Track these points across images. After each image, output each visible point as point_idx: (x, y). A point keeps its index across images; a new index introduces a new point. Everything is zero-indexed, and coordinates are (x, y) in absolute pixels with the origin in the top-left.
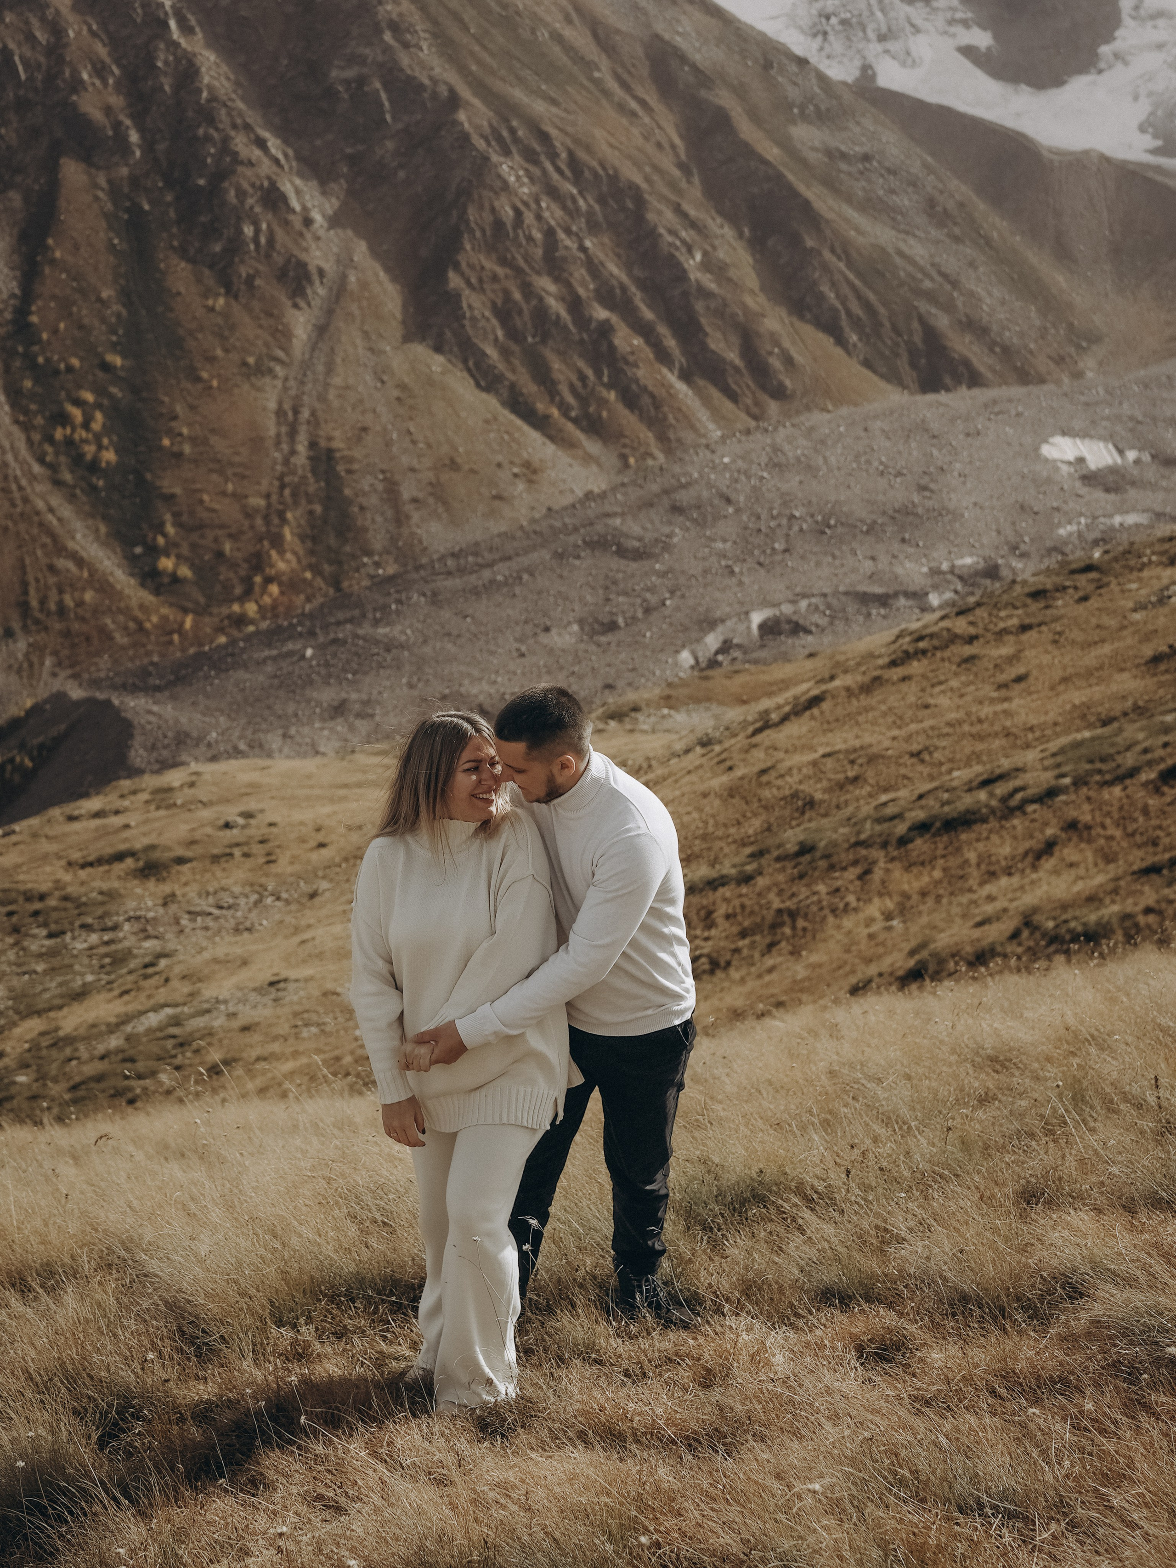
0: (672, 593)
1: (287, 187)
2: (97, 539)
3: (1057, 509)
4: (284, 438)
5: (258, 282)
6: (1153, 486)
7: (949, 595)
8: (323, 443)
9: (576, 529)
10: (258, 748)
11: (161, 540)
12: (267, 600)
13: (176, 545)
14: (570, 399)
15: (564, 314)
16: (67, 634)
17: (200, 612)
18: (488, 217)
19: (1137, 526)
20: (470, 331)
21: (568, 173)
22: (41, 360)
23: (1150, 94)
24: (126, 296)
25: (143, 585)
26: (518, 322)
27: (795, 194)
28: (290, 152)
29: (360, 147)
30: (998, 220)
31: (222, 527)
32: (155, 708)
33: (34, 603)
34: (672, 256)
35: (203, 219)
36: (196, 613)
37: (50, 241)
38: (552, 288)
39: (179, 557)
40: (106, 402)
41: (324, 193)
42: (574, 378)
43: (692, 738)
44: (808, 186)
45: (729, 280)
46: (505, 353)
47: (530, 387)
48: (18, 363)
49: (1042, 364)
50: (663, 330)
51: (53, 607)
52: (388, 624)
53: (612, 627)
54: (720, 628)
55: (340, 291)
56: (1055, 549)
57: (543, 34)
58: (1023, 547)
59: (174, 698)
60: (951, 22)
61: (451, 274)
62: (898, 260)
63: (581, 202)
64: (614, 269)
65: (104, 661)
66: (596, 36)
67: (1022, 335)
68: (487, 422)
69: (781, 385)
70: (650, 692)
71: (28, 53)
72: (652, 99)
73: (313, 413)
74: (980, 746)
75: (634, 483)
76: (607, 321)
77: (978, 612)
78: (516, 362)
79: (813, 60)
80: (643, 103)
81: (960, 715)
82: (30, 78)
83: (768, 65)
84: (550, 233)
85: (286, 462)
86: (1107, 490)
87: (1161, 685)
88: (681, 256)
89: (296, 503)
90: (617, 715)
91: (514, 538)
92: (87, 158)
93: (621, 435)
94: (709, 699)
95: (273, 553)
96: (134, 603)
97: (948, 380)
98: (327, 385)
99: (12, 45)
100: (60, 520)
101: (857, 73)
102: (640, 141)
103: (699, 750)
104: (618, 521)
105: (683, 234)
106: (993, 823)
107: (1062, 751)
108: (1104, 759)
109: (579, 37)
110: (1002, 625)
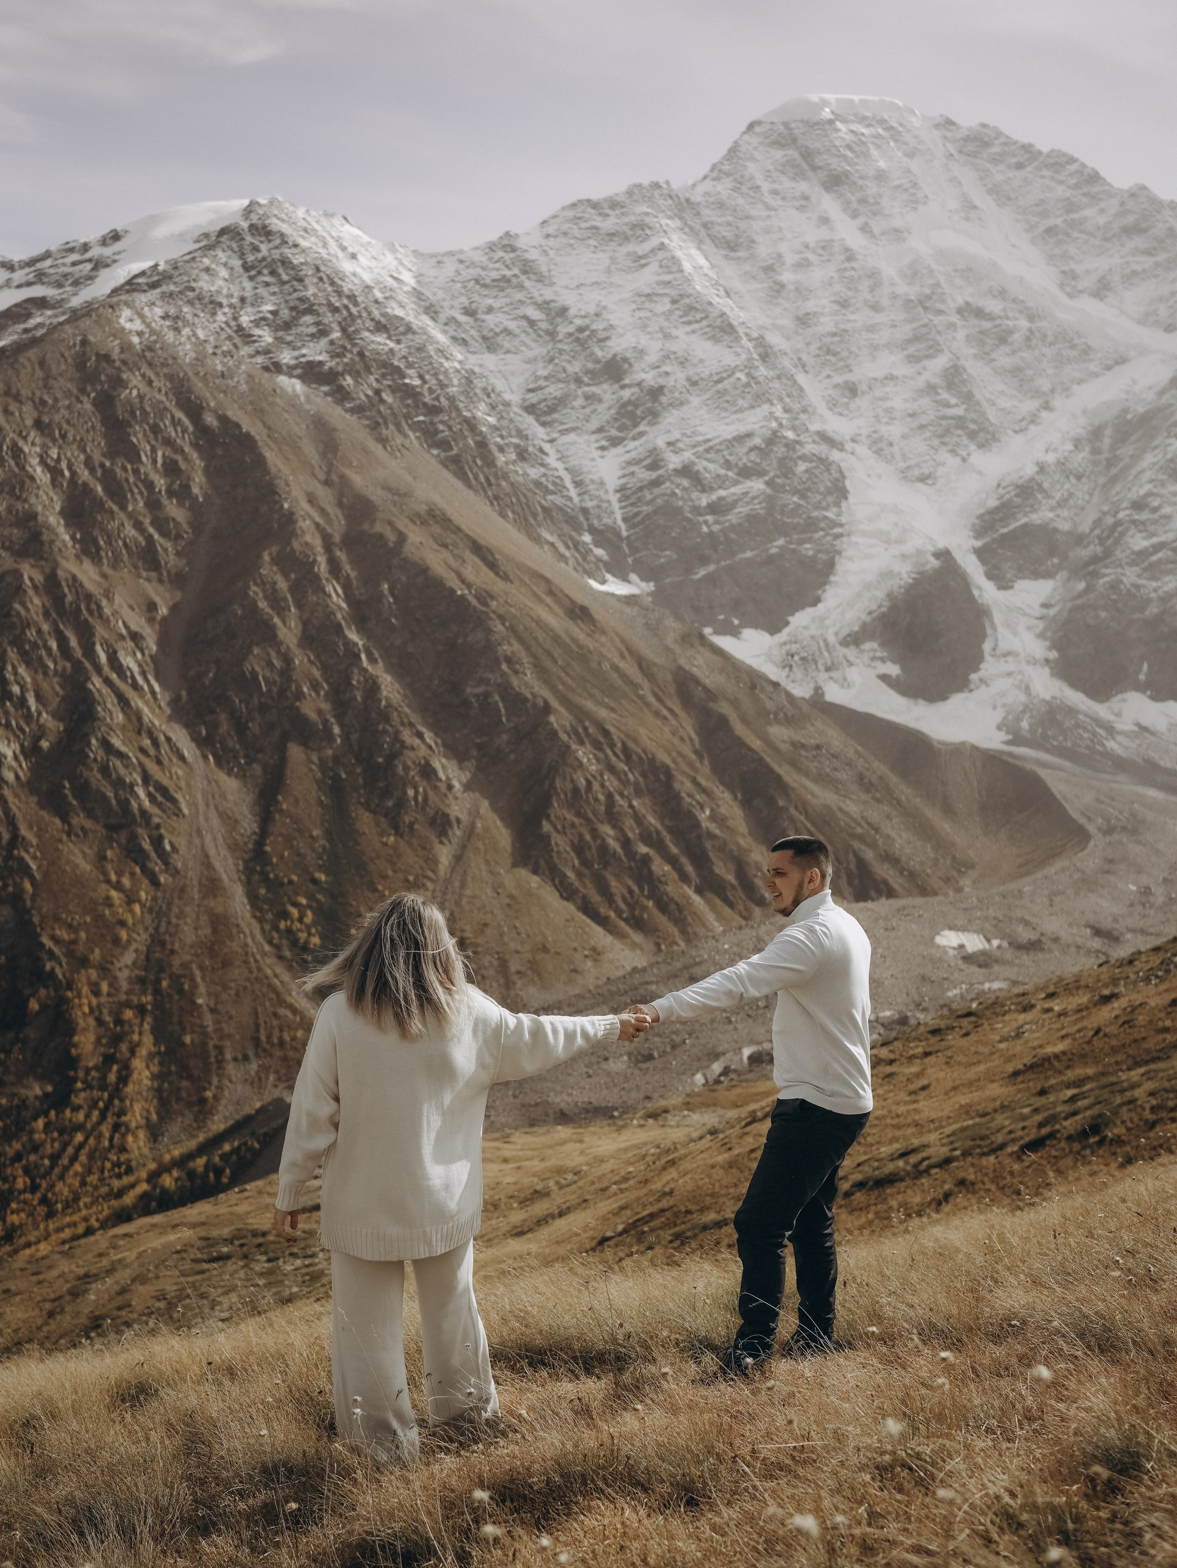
0: (690, 1034)
1: (436, 764)
3: (947, 979)
5: (416, 826)
6: (1010, 963)
9: (626, 992)
14: (623, 906)
15: (619, 850)
16: (285, 1059)
18: (569, 786)
19: (1000, 990)
20: (556, 860)
21: (621, 756)
22: (272, 876)
23: (1004, 705)
24: (328, 834)
26: (588, 855)
27: (771, 771)
28: (439, 741)
29: (485, 739)
30: (905, 788)
33: (263, 1038)
34: (690, 812)
35: (381, 784)
37: (280, 798)
38: (611, 832)
40: (314, 904)
41: (461, 768)
42: (625, 892)
43: (704, 1130)
44: (780, 766)
45: (728, 827)
46: (579, 875)
47: (596, 898)
48: (256, 878)
49: (935, 883)
50: (684, 860)
51: (275, 1041)
53: (650, 1057)
54: (722, 1059)
55: (470, 833)
56: (945, 1005)
57: (606, 666)
58: (924, 1005)
60: (873, 659)
61: (544, 822)
62: (839, 815)
63: (631, 776)
64: (652, 820)
66: (641, 667)
67: (922, 863)
68: (567, 920)
69: (763, 897)
70: (675, 1100)
71: (268, 674)
72: (678, 709)
74: (898, 1133)
75: (664, 961)
76: (647, 855)
77: (896, 1044)
78: (587, 881)
79: (783, 683)
80: (671, 711)
82: (269, 691)
83: (753, 687)
84: (610, 796)
86: (980, 966)
87: (1019, 1091)
88: (697, 812)
90: (654, 1115)
91: (584, 998)
92: (305, 743)
93: (657, 930)
94: (715, 1105)
97: (873, 894)
98: (461, 895)
99: (257, 669)
100: (281, 982)
101: (812, 692)
102: (669, 736)
103: (708, 1137)
104: (654, 987)
105: (698, 797)
106: (908, 1182)
107: (954, 1133)
108: (982, 1138)
109: (630, 668)
110: (911, 1052)
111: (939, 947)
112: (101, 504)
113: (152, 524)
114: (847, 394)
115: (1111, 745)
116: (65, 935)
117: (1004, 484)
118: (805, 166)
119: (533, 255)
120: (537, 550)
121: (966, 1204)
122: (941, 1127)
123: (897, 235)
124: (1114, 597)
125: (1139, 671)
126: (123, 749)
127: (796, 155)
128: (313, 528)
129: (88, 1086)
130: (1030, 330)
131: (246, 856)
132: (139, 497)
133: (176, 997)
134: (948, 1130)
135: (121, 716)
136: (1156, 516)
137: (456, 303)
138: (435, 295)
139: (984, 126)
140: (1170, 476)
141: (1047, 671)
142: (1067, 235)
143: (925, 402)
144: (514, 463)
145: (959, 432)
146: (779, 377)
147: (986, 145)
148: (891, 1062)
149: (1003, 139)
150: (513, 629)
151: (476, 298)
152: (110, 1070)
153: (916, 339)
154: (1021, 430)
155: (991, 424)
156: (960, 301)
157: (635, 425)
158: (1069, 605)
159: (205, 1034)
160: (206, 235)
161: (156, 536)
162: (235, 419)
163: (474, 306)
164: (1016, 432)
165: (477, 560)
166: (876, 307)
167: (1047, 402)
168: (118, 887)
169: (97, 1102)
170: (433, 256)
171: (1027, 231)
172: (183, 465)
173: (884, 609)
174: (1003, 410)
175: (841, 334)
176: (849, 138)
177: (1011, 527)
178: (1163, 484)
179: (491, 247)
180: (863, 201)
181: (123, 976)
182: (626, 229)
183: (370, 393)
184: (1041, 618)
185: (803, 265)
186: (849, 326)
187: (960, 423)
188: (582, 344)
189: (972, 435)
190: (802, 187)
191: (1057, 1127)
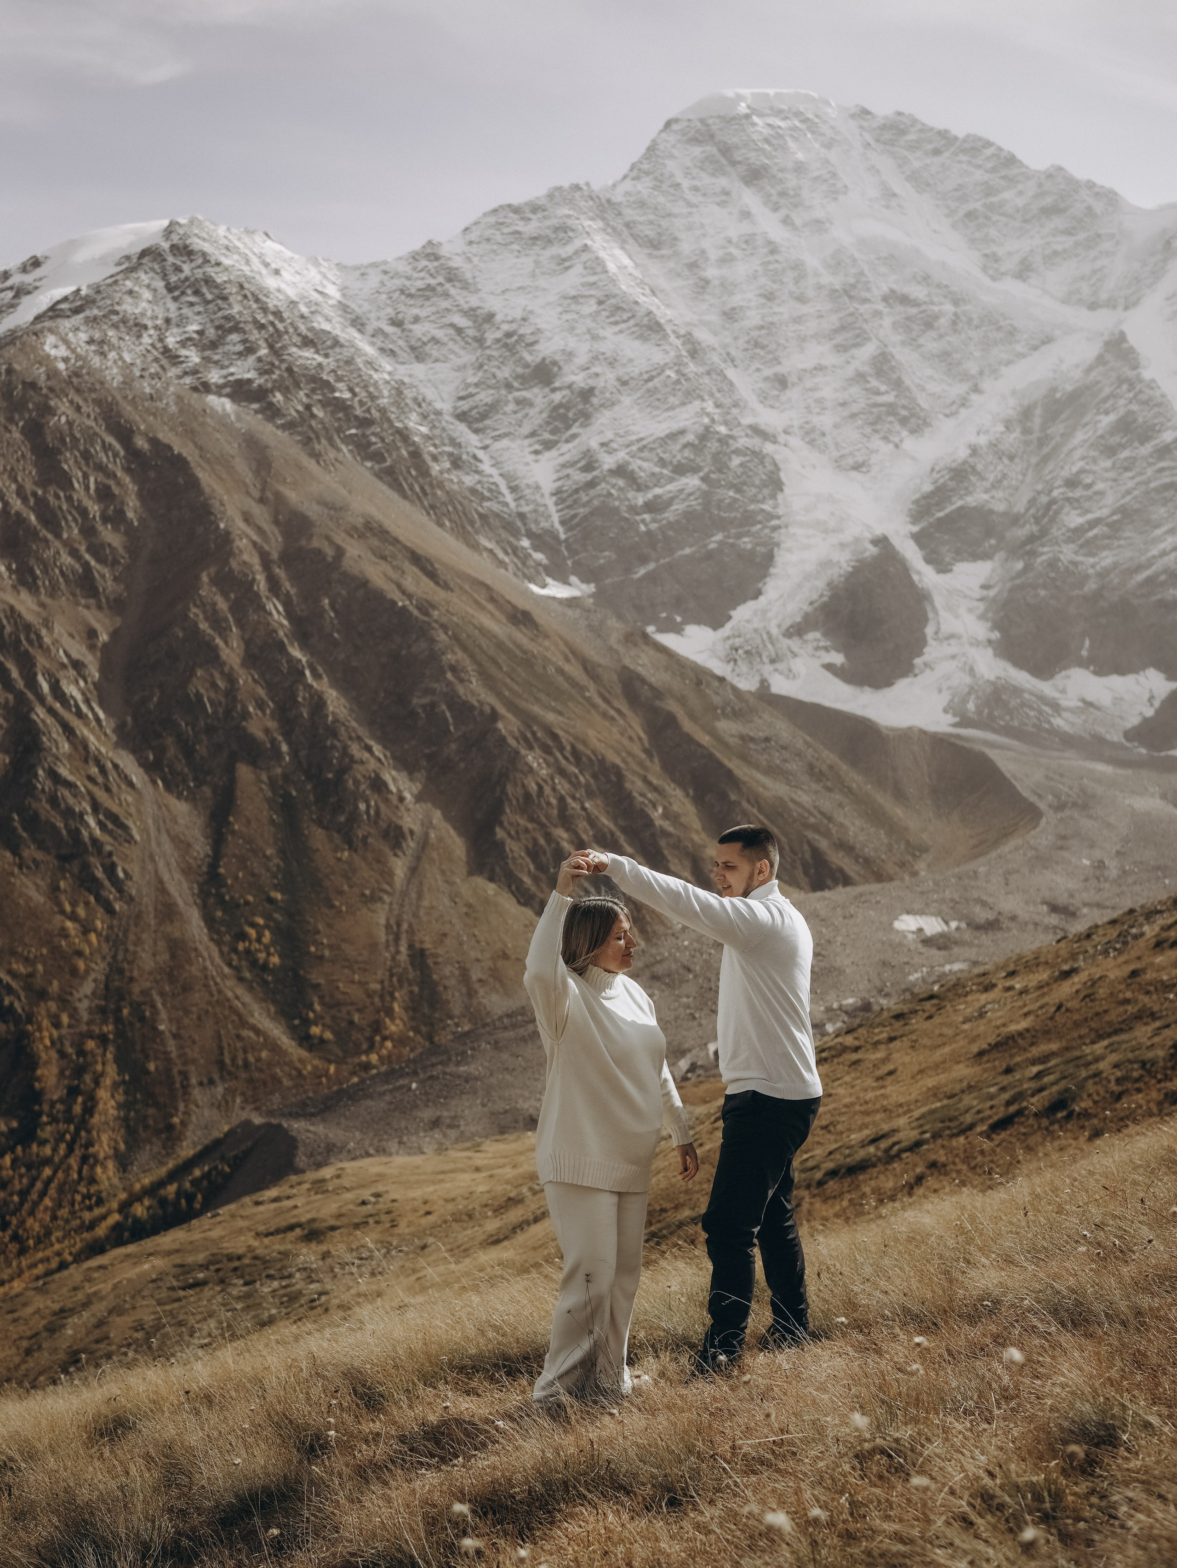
1: (387, 777)
2: (269, 1015)
3: (907, 963)
4: (391, 943)
5: (370, 840)
6: (970, 944)
7: (839, 1025)
8: (417, 946)
10: (381, 1151)
11: (311, 1015)
12: (384, 1052)
13: (322, 1018)
16: (250, 1080)
17: (339, 1062)
18: (520, 791)
19: (961, 971)
20: (511, 866)
21: (572, 759)
22: (227, 898)
23: (949, 688)
24: (282, 853)
25: (300, 1045)
26: (543, 859)
27: (721, 765)
28: (388, 754)
29: (434, 749)
30: (855, 776)
31: (352, 1004)
32: (312, 1128)
33: (228, 1061)
34: (642, 811)
36: (337, 1063)
37: (231, 819)
38: (565, 835)
39: (324, 1025)
40: (272, 924)
41: (411, 780)
44: (730, 760)
45: (682, 825)
46: (536, 880)
48: (212, 900)
49: (890, 868)
51: (240, 1063)
52: (467, 1064)
54: (689, 1056)
55: (424, 844)
56: (907, 990)
57: (551, 670)
58: (886, 990)
59: (324, 1120)
60: (817, 648)
61: (498, 830)
62: (791, 805)
63: (581, 778)
64: (605, 821)
65: (276, 1098)
66: (585, 669)
67: (876, 850)
71: (213, 695)
72: (625, 709)
73: (410, 926)
74: (867, 1120)
77: (860, 1030)
78: (544, 886)
79: (729, 677)
80: (618, 711)
81: (853, 1099)
82: (215, 712)
83: (699, 683)
84: (561, 799)
85: (393, 959)
86: (939, 949)
87: (985, 1070)
88: (649, 810)
89: (401, 987)
92: (254, 763)
95: (387, 1021)
96: (295, 1058)
97: (829, 882)
98: (418, 907)
99: (202, 691)
100: (243, 1004)
101: (758, 685)
102: (618, 736)
105: (650, 796)
106: (880, 1167)
107: (922, 1117)
108: (951, 1120)
109: (574, 670)
110: (876, 1038)
111: (898, 932)
112: (36, 533)
113: (88, 550)
114: (777, 385)
115: (1058, 722)
116: (21, 969)
117: (937, 468)
118: (724, 161)
119: (457, 262)
120: (476, 556)
121: (936, 1186)
122: (909, 1111)
123: (819, 226)
124: (1053, 575)
125: (1082, 646)
126: (71, 778)
127: (714, 150)
128: (250, 547)
129: (54, 1120)
130: (956, 314)
131: (201, 879)
132: (73, 524)
133: (138, 1025)
134: (916, 1114)
135: (67, 746)
136: (1089, 493)
137: (382, 314)
138: (360, 307)
139: (900, 114)
140: (1102, 452)
141: (990, 652)
142: (987, 218)
143: (855, 390)
144: (449, 471)
145: (890, 419)
146: (708, 373)
147: (903, 132)
148: (857, 1049)
149: (919, 127)
150: (455, 638)
151: (402, 308)
152: (75, 1102)
153: (843, 328)
154: (952, 414)
155: (922, 409)
156: (885, 289)
157: (568, 427)
158: (1009, 585)
159: (168, 1060)
160: (128, 258)
161: (93, 563)
162: (166, 441)
163: (400, 316)
164: (947, 416)
165: (416, 570)
166: (801, 299)
167: (976, 385)
168: (73, 917)
169: (64, 1135)
170: (356, 268)
171: (947, 216)
172: (116, 490)
173: (825, 599)
174: (933, 395)
175: (768, 327)
176: (766, 131)
177: (947, 511)
178: (1095, 461)
179: (415, 257)
180: (783, 194)
181: (83, 1006)
182: (548, 232)
183: (300, 408)
184: (981, 600)
185: (727, 260)
186: (775, 319)
187: (891, 409)
188: (511, 349)
189: (904, 421)
190: (723, 182)
191: (1025, 1104)
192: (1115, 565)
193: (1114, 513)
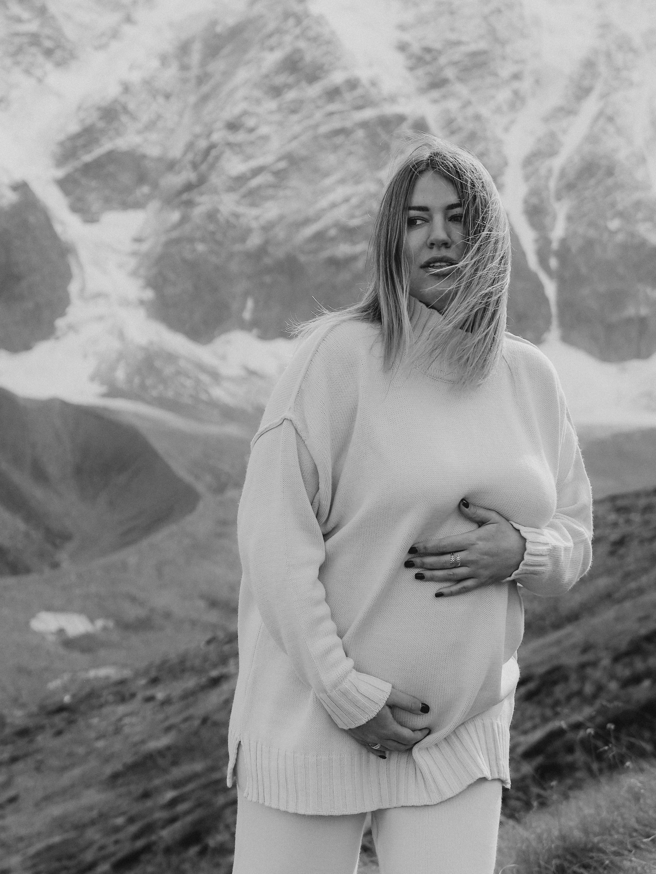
3: (46, 669)
6: (118, 646)
23: (96, 353)
49: (27, 559)
67: (11, 538)
86: (83, 652)
108: (71, 857)
111: (35, 633)
117: (84, 107)
124: (211, 228)
125: (243, 308)
136: (252, 137)
141: (141, 313)
154: (102, 46)
155: (68, 40)
158: (163, 239)
164: (97, 49)
177: (94, 154)
178: (258, 102)
184: (133, 254)
189: (48, 53)
191: (154, 838)
192: (281, 218)
193: (280, 159)
